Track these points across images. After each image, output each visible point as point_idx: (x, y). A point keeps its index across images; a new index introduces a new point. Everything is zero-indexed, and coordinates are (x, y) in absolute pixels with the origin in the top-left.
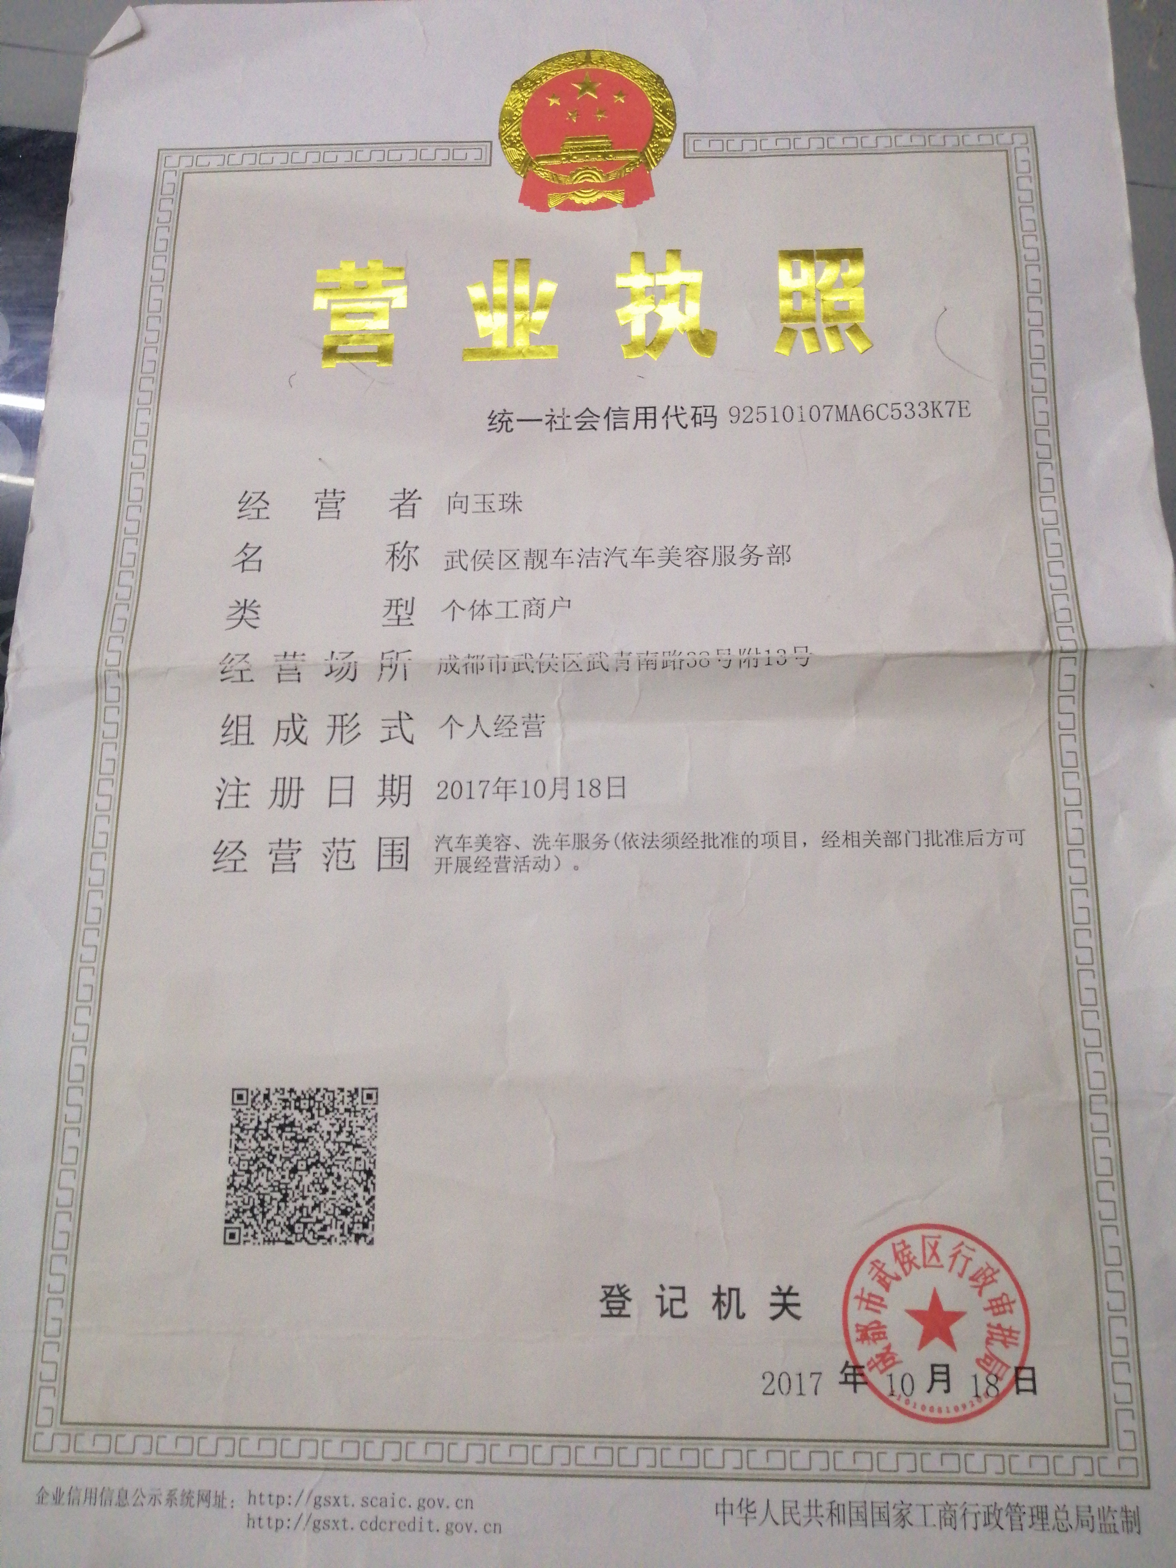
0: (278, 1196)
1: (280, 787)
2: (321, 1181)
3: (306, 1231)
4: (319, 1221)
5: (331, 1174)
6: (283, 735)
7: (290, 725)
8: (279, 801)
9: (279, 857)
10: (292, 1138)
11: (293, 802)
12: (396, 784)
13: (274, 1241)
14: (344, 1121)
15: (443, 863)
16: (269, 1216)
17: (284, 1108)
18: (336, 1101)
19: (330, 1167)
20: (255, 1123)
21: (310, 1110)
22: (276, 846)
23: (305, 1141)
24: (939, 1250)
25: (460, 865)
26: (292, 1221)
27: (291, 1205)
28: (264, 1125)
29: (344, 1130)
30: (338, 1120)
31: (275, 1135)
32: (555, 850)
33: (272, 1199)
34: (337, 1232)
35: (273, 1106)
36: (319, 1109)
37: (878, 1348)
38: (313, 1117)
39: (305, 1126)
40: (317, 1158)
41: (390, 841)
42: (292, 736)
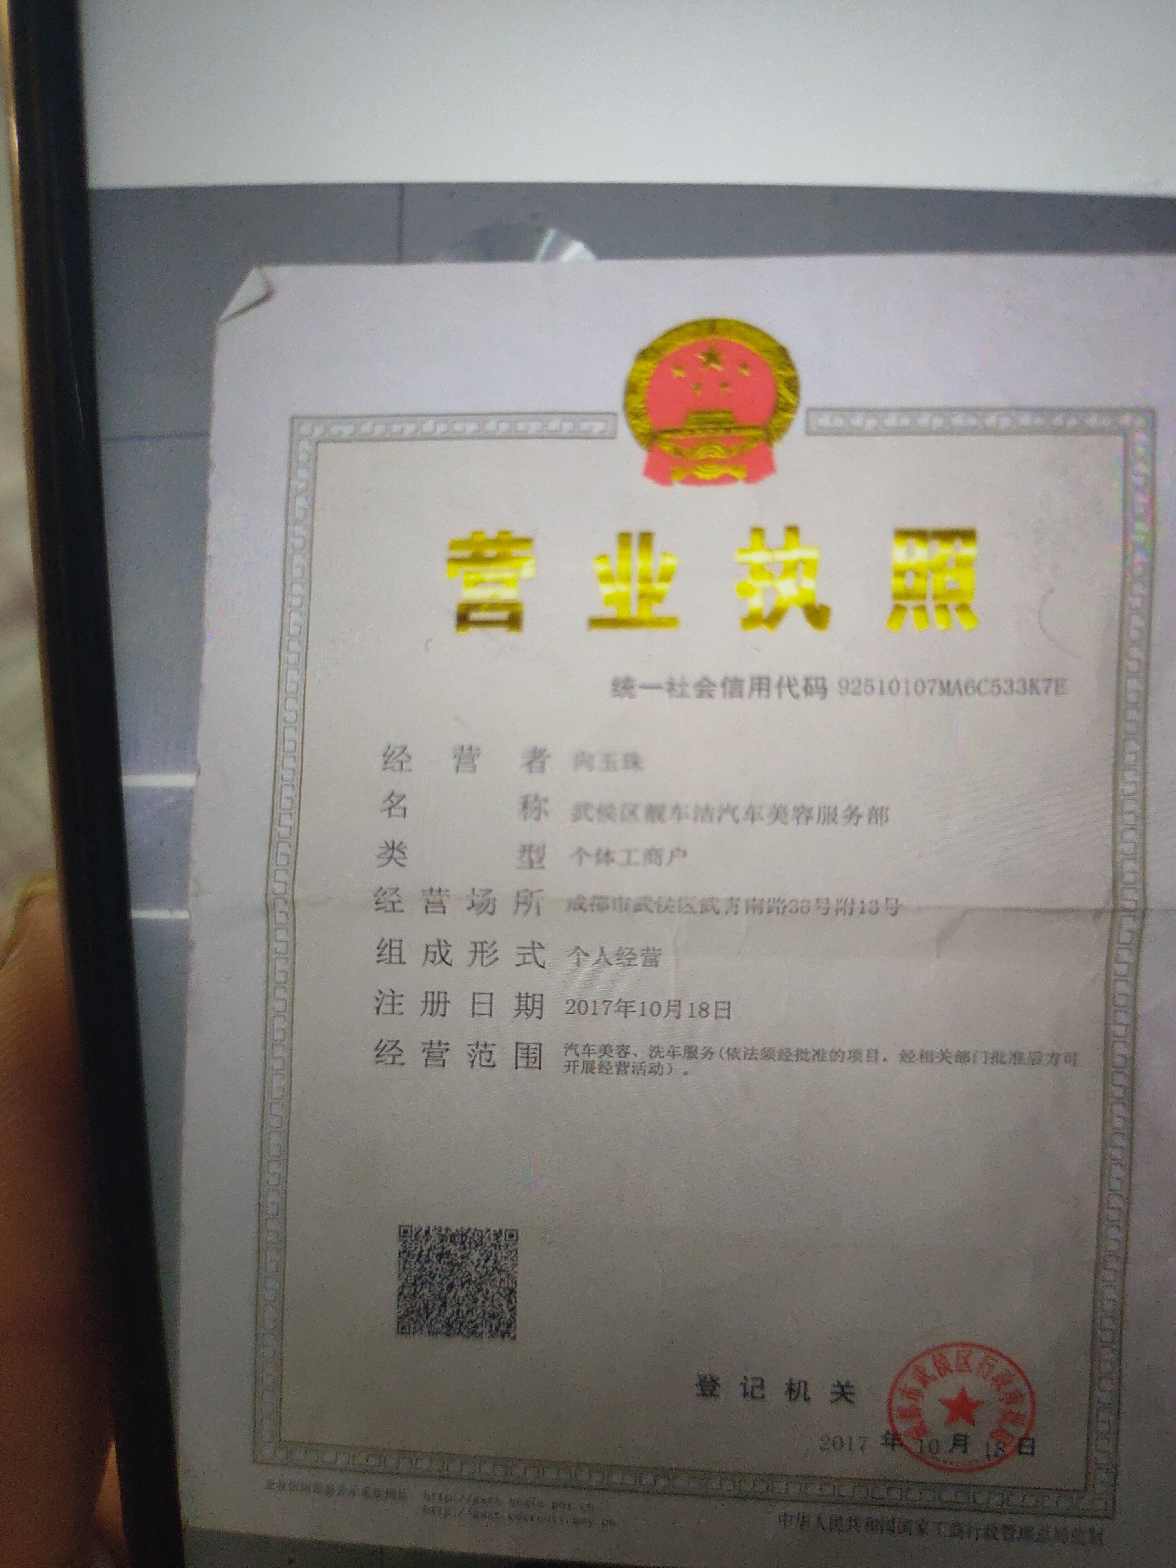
0: (440, 1303)
1: (430, 999)
2: (473, 1293)
3: (462, 1328)
4: (471, 1321)
5: (480, 1290)
6: (431, 956)
7: (437, 949)
8: (429, 1010)
9: (431, 1054)
10: (448, 1263)
11: (441, 1011)
12: (530, 1000)
13: (437, 1333)
14: (491, 1252)
15: (570, 1066)
16: (433, 1315)
17: (442, 1241)
18: (484, 1239)
19: (480, 1284)
20: (418, 1250)
21: (463, 1243)
22: (428, 1046)
23: (460, 1265)
24: (970, 1361)
25: (586, 1067)
26: (451, 1320)
27: (449, 1311)
28: (425, 1253)
29: (492, 1258)
30: (486, 1251)
31: (435, 1259)
32: (669, 1059)
33: (434, 1305)
34: (486, 1330)
35: (432, 1239)
36: (470, 1243)
37: (914, 1423)
38: (465, 1249)
39: (459, 1255)
40: (469, 1277)
41: (525, 1046)
42: (438, 958)
